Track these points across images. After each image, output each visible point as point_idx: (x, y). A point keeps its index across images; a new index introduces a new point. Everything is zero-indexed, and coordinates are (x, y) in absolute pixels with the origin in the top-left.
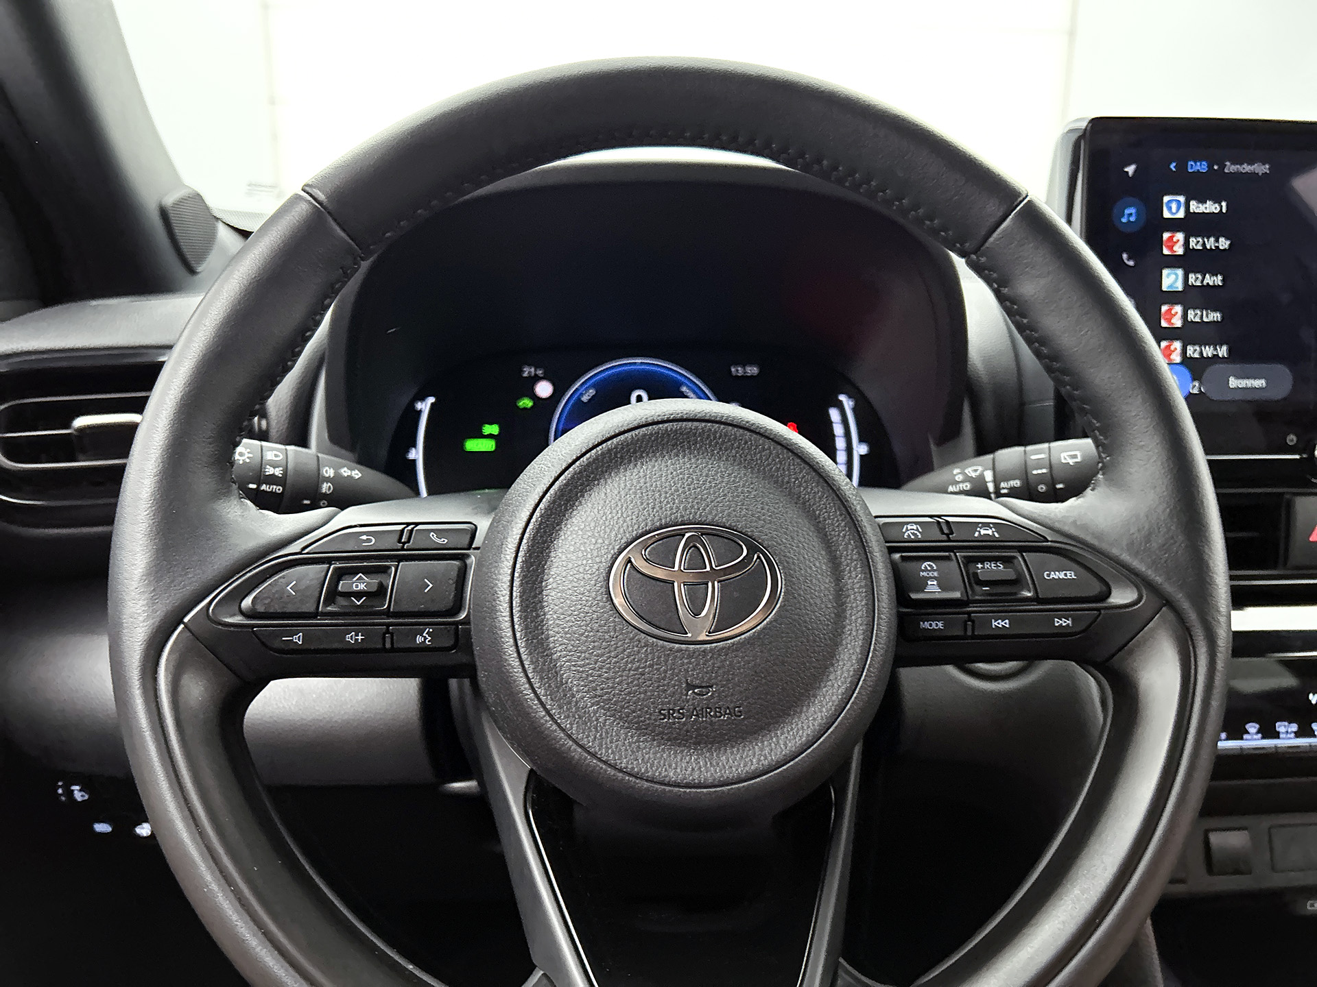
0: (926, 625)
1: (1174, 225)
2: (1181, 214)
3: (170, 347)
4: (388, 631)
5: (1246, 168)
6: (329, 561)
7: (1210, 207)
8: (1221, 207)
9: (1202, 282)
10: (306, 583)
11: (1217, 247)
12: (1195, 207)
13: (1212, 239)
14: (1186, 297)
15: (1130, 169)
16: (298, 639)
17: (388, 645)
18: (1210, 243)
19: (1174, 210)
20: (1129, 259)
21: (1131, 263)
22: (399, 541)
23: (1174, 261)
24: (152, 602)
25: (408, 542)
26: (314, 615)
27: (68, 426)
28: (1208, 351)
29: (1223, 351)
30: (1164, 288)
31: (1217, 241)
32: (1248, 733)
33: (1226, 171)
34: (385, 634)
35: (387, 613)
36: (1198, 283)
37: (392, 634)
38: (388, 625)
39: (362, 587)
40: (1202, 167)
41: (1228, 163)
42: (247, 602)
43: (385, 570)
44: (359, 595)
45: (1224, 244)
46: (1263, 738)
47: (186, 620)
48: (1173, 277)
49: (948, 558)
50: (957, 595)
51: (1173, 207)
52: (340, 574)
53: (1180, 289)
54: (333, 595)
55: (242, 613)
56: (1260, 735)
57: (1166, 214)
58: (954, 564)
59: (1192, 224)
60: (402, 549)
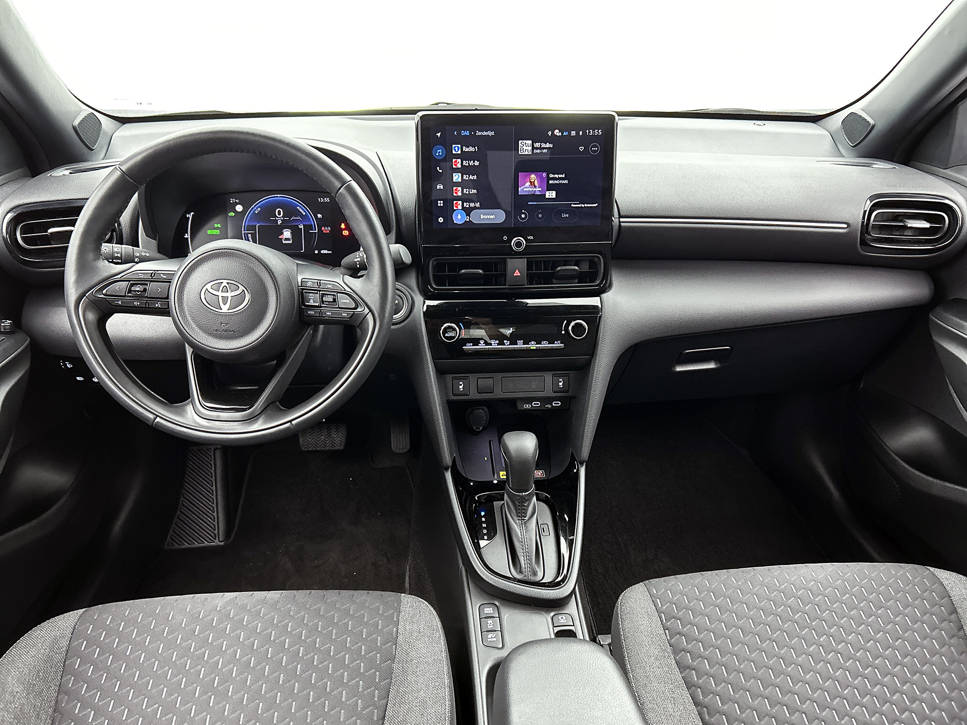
0: (309, 312)
1: (457, 156)
2: (459, 152)
3: (88, 199)
4: (147, 302)
5: (485, 133)
6: (129, 281)
7: (471, 149)
8: (475, 149)
9: (469, 178)
10: (122, 287)
11: (474, 165)
12: (465, 149)
13: (472, 162)
14: (463, 184)
15: (439, 134)
16: (120, 303)
17: (147, 306)
18: (471, 163)
19: (457, 150)
20: (440, 169)
21: (441, 171)
22: (151, 276)
23: (457, 170)
24: (76, 290)
25: (154, 276)
26: (125, 296)
27: (47, 232)
28: (472, 205)
29: (478, 205)
30: (454, 181)
31: (474, 162)
32: (480, 343)
33: (477, 134)
34: (146, 303)
35: (147, 297)
36: (467, 179)
37: (148, 303)
38: (147, 301)
39: (138, 289)
40: (468, 133)
41: (477, 132)
42: (104, 292)
43: (147, 284)
44: (138, 291)
45: (477, 163)
46: (486, 345)
47: (87, 295)
48: (457, 176)
49: (317, 293)
50: (317, 304)
51: (456, 149)
52: (132, 285)
53: (460, 181)
54: (130, 291)
55: (103, 294)
56: (484, 345)
57: (454, 152)
58: (318, 295)
59: (464, 156)
60: (152, 278)
